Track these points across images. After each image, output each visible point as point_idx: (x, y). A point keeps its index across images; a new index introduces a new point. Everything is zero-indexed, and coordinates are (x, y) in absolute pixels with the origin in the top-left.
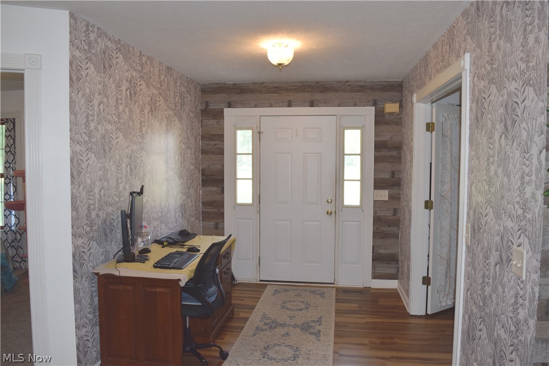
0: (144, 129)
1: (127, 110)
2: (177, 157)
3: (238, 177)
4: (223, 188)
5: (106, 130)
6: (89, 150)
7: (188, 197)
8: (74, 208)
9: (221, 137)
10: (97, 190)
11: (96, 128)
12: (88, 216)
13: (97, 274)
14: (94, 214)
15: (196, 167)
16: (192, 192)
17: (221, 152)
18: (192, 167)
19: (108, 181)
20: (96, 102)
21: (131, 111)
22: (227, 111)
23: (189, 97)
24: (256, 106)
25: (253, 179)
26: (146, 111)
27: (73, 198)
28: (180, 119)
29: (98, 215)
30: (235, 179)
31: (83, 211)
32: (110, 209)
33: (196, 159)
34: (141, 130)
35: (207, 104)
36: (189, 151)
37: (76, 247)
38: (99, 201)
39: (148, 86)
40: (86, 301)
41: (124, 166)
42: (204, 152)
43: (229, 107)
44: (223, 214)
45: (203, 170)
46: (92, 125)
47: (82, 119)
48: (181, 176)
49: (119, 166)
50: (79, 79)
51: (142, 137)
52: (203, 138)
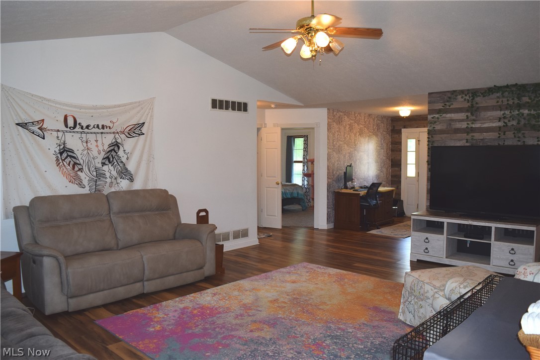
0: (356, 142)
1: (348, 136)
2: (374, 153)
3: (408, 163)
4: (401, 168)
5: (340, 144)
6: (334, 151)
7: (381, 172)
8: (328, 169)
9: (400, 143)
10: (336, 164)
11: (336, 144)
12: (333, 172)
13: (334, 192)
14: (335, 172)
15: (387, 158)
16: (384, 170)
17: (400, 151)
18: (384, 158)
19: (340, 161)
20: (336, 135)
21: (350, 136)
22: (403, 130)
23: (383, 125)
24: (417, 127)
25: (415, 164)
26: (357, 135)
27: (328, 166)
28: (377, 135)
29: (336, 173)
30: (406, 164)
31: (331, 171)
32: (341, 172)
33: (387, 154)
34: (355, 143)
35: (394, 127)
36: (382, 150)
37: (328, 182)
38: (337, 168)
39: (358, 125)
40: (331, 201)
41: (347, 156)
42: (392, 150)
43: (404, 128)
44: (401, 181)
45: (392, 160)
46: (335, 143)
47: (331, 141)
48: (377, 162)
49: (345, 156)
50: (330, 129)
51: (355, 145)
52: (392, 143)
